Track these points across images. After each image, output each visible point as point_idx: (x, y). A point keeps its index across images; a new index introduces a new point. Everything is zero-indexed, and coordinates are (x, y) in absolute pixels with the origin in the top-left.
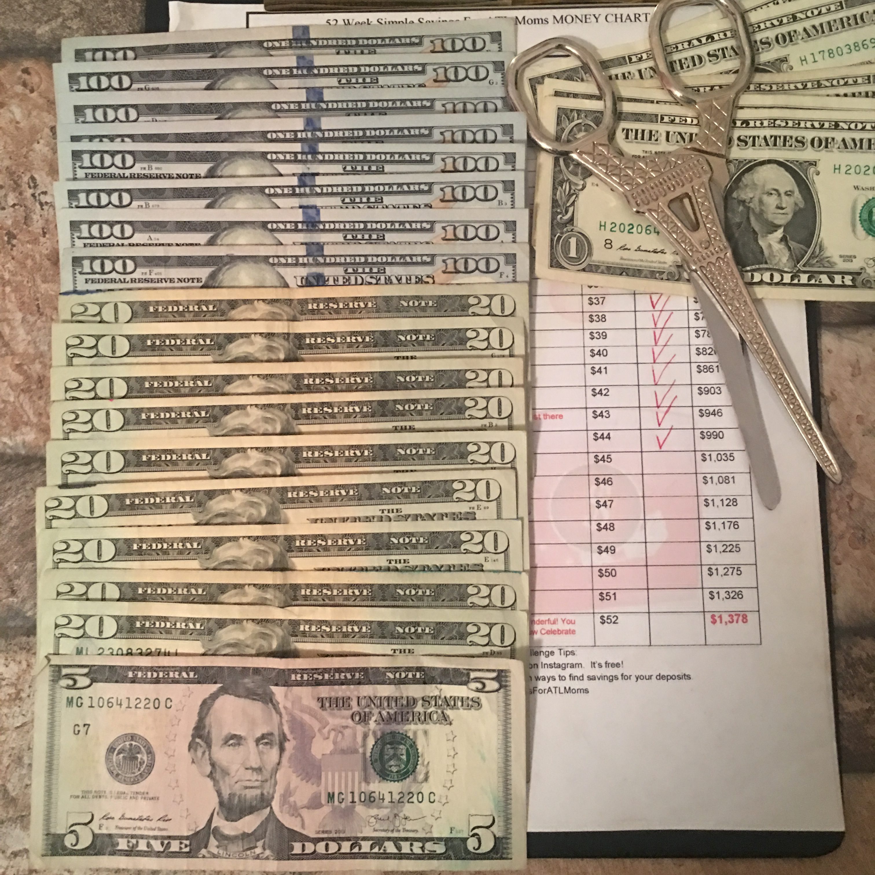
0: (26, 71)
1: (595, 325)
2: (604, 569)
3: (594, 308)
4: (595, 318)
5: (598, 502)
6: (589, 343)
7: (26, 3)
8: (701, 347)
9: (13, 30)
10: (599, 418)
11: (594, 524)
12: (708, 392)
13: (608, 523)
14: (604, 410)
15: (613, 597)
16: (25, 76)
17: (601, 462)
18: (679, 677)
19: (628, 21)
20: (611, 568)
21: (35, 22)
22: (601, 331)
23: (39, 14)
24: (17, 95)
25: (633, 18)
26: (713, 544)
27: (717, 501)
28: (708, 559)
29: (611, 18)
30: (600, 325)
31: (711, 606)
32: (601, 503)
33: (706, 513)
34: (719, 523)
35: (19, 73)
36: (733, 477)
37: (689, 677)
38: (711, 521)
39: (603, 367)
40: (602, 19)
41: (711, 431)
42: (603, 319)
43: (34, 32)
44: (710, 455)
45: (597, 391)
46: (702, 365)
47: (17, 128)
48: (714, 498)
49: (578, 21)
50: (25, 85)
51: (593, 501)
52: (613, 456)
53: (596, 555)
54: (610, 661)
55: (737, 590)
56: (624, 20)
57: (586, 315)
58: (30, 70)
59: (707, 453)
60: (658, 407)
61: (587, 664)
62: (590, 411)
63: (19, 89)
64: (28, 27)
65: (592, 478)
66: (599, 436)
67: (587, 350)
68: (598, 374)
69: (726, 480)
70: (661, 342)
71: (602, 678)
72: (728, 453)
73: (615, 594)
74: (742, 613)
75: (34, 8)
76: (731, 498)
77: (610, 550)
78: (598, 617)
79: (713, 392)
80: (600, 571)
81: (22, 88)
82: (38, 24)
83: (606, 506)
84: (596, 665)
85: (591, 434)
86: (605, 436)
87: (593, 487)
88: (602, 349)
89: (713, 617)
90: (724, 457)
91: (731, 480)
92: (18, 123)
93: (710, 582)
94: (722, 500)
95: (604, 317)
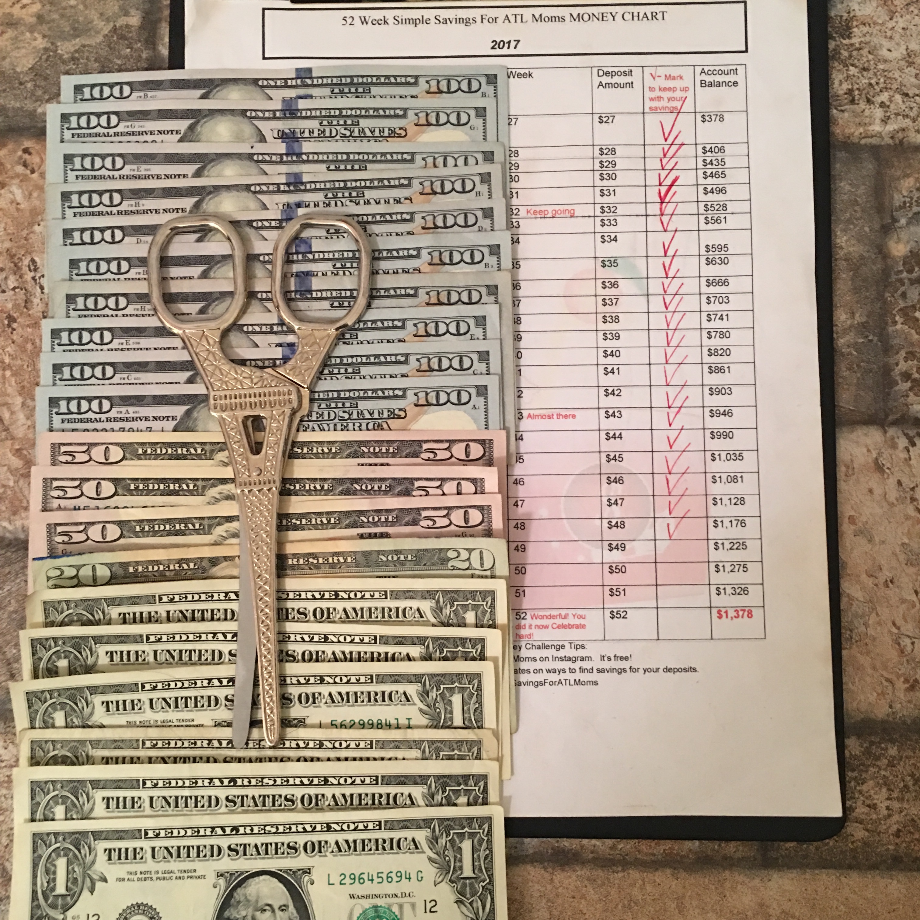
0: (26, 151)
1: (608, 326)
2: (614, 565)
3: (608, 309)
4: (609, 319)
5: (609, 500)
6: (602, 343)
7: (26, 81)
8: (713, 348)
9: (13, 108)
10: (612, 418)
11: (605, 522)
12: (719, 392)
13: (619, 520)
14: (616, 410)
15: (622, 593)
16: (26, 156)
17: (613, 462)
18: (685, 670)
19: (645, 19)
20: (621, 565)
21: (37, 101)
22: (614, 332)
23: (39, 92)
24: (17, 176)
25: (650, 16)
26: (720, 542)
27: (726, 500)
28: (715, 556)
29: (628, 17)
30: (614, 326)
31: (718, 601)
32: (612, 502)
33: (714, 511)
34: (726, 522)
35: (20, 153)
36: (742, 477)
37: (694, 670)
38: (719, 520)
39: (616, 367)
40: (618, 17)
41: (722, 431)
42: (616, 320)
43: (35, 111)
44: (719, 455)
45: (610, 392)
46: (713, 365)
47: (18, 210)
48: (723, 497)
49: (595, 19)
50: (25, 165)
51: (605, 499)
52: (624, 455)
53: (606, 552)
54: (619, 655)
55: (743, 586)
56: (641, 18)
57: (600, 316)
58: (31, 150)
59: (717, 453)
60: (669, 407)
61: (596, 658)
62: (602, 412)
63: (20, 169)
64: (29, 105)
65: (604, 478)
66: (611, 435)
67: (601, 352)
68: (610, 374)
69: (734, 479)
70: (674, 343)
71: (611, 670)
72: (737, 453)
73: (624, 590)
74: (747, 609)
75: (35, 86)
76: (739, 497)
77: (621, 547)
78: (607, 612)
79: (723, 392)
80: (611, 567)
81: (23, 168)
82: (39, 103)
83: (617, 504)
84: (606, 658)
85: (603, 434)
86: (617, 435)
87: (605, 485)
88: (615, 350)
89: (719, 612)
90: (733, 457)
91: (740, 479)
92: (18, 204)
93: (716, 578)
94: (730, 499)
95: (617, 318)
